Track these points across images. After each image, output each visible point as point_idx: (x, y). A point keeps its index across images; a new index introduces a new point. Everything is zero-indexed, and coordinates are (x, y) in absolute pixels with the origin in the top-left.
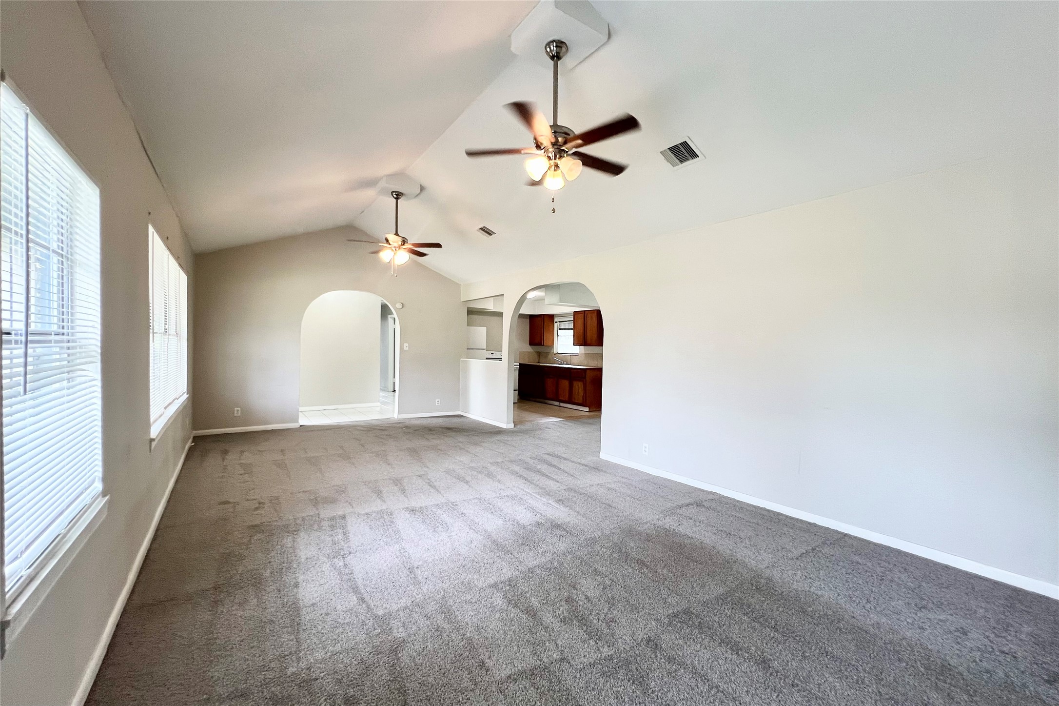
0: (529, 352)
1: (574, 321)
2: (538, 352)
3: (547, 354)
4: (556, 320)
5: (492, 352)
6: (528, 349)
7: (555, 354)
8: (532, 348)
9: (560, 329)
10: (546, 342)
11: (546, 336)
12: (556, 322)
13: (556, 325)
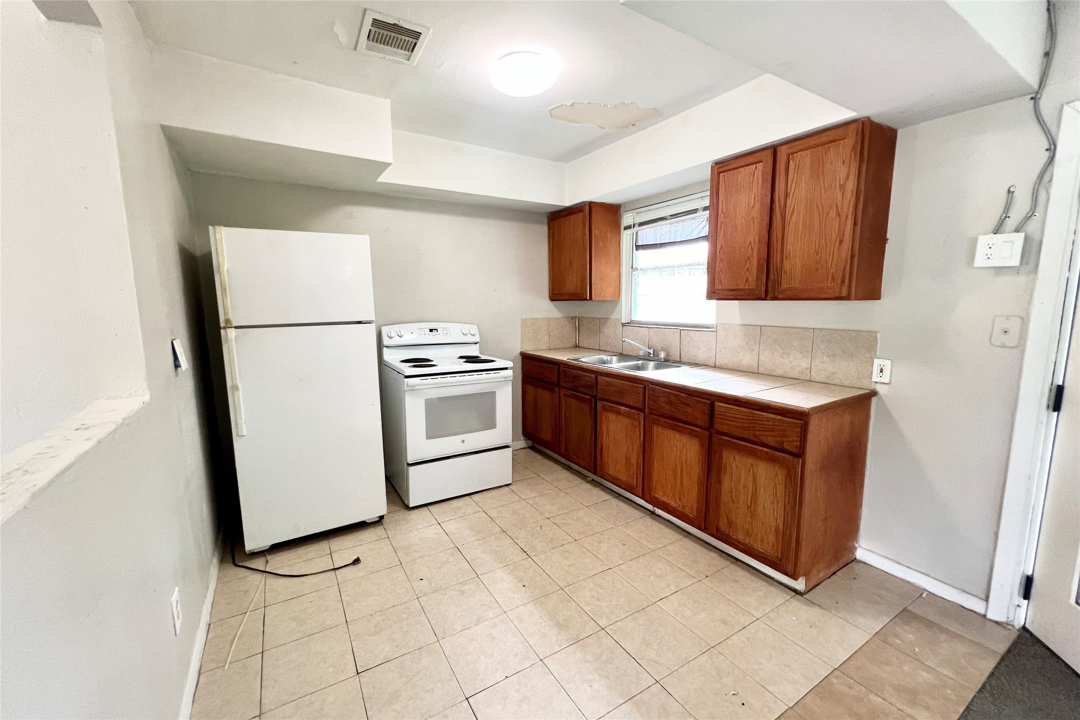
0: (549, 320)
1: (714, 208)
2: (573, 318)
3: (600, 323)
4: (627, 219)
5: (433, 326)
6: (548, 310)
7: (623, 325)
8: (559, 310)
9: (638, 247)
10: (600, 287)
11: (600, 268)
12: (627, 228)
13: (626, 237)
